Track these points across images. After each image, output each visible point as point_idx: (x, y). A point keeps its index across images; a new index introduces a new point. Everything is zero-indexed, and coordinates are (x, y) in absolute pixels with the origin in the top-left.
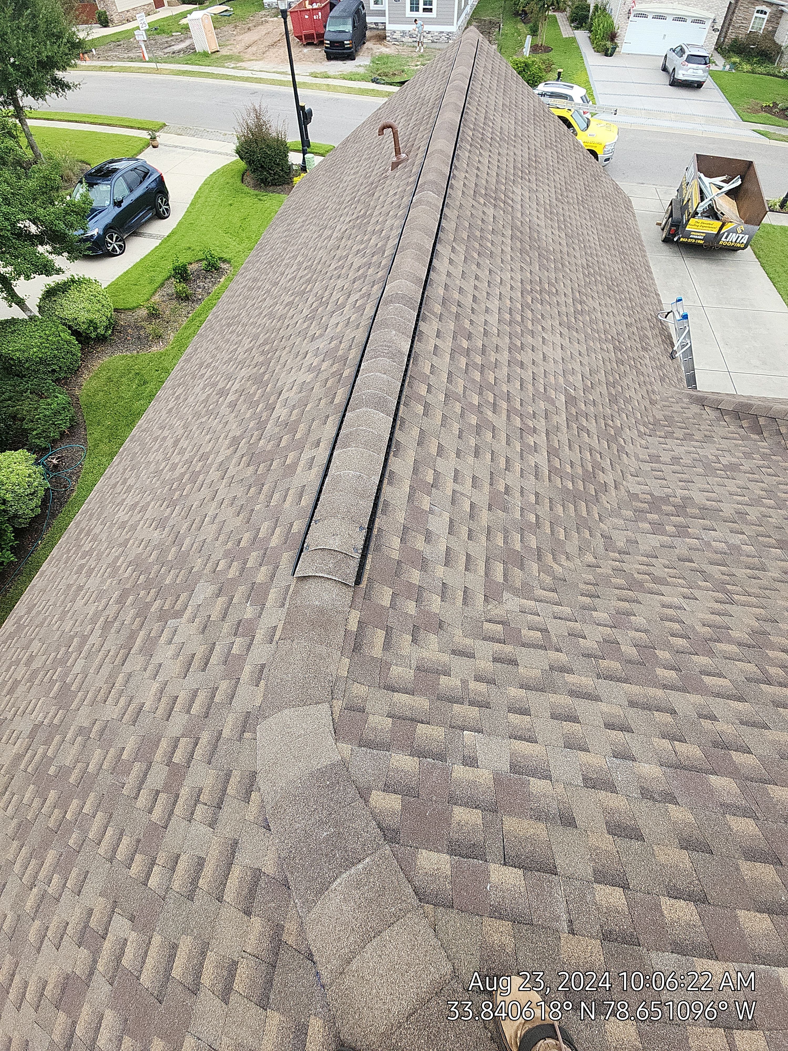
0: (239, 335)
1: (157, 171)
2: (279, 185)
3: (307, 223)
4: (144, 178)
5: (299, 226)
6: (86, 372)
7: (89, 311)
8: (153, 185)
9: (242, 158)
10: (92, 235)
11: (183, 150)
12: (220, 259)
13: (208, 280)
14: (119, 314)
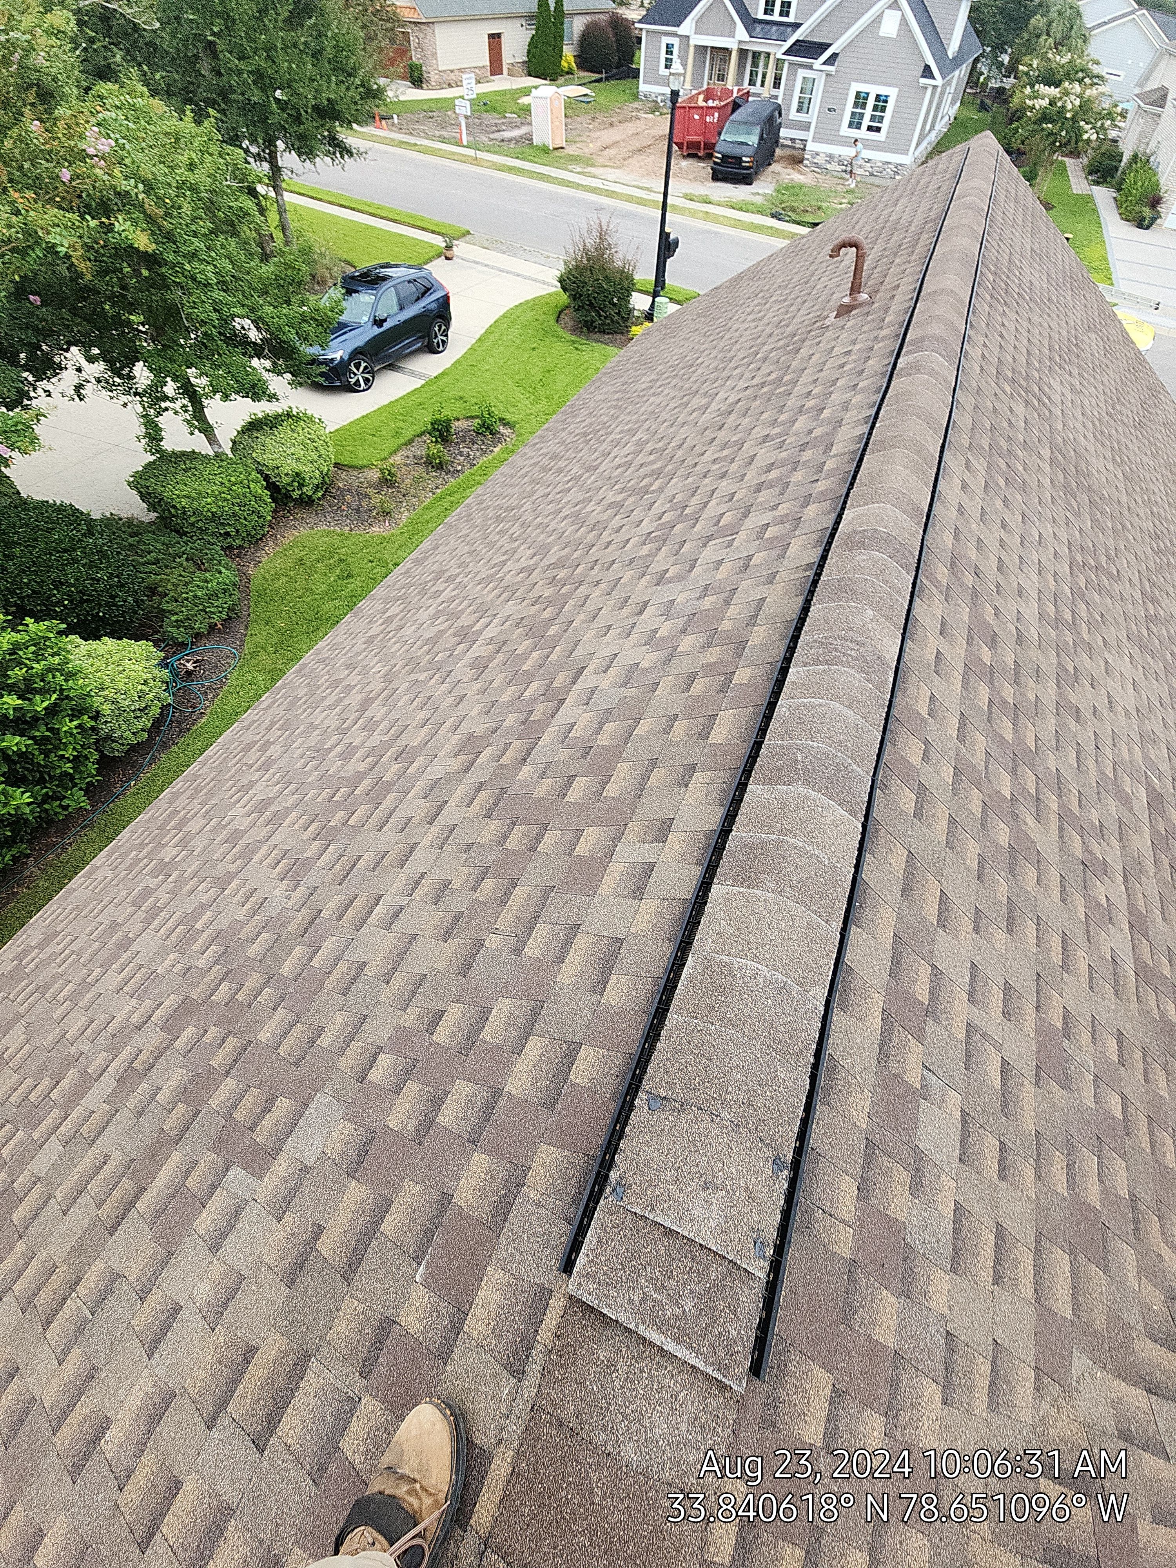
0: (512, 540)
1: (443, 288)
2: (608, 333)
3: (659, 383)
4: (423, 294)
5: (644, 386)
6: (271, 543)
7: (298, 460)
8: (434, 306)
9: (565, 289)
10: (332, 359)
11: (486, 269)
12: (501, 420)
13: (476, 446)
14: (339, 472)
